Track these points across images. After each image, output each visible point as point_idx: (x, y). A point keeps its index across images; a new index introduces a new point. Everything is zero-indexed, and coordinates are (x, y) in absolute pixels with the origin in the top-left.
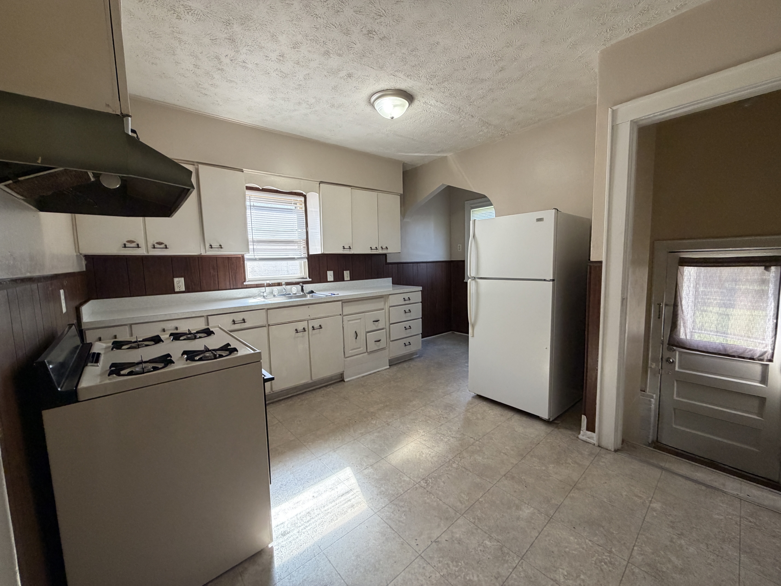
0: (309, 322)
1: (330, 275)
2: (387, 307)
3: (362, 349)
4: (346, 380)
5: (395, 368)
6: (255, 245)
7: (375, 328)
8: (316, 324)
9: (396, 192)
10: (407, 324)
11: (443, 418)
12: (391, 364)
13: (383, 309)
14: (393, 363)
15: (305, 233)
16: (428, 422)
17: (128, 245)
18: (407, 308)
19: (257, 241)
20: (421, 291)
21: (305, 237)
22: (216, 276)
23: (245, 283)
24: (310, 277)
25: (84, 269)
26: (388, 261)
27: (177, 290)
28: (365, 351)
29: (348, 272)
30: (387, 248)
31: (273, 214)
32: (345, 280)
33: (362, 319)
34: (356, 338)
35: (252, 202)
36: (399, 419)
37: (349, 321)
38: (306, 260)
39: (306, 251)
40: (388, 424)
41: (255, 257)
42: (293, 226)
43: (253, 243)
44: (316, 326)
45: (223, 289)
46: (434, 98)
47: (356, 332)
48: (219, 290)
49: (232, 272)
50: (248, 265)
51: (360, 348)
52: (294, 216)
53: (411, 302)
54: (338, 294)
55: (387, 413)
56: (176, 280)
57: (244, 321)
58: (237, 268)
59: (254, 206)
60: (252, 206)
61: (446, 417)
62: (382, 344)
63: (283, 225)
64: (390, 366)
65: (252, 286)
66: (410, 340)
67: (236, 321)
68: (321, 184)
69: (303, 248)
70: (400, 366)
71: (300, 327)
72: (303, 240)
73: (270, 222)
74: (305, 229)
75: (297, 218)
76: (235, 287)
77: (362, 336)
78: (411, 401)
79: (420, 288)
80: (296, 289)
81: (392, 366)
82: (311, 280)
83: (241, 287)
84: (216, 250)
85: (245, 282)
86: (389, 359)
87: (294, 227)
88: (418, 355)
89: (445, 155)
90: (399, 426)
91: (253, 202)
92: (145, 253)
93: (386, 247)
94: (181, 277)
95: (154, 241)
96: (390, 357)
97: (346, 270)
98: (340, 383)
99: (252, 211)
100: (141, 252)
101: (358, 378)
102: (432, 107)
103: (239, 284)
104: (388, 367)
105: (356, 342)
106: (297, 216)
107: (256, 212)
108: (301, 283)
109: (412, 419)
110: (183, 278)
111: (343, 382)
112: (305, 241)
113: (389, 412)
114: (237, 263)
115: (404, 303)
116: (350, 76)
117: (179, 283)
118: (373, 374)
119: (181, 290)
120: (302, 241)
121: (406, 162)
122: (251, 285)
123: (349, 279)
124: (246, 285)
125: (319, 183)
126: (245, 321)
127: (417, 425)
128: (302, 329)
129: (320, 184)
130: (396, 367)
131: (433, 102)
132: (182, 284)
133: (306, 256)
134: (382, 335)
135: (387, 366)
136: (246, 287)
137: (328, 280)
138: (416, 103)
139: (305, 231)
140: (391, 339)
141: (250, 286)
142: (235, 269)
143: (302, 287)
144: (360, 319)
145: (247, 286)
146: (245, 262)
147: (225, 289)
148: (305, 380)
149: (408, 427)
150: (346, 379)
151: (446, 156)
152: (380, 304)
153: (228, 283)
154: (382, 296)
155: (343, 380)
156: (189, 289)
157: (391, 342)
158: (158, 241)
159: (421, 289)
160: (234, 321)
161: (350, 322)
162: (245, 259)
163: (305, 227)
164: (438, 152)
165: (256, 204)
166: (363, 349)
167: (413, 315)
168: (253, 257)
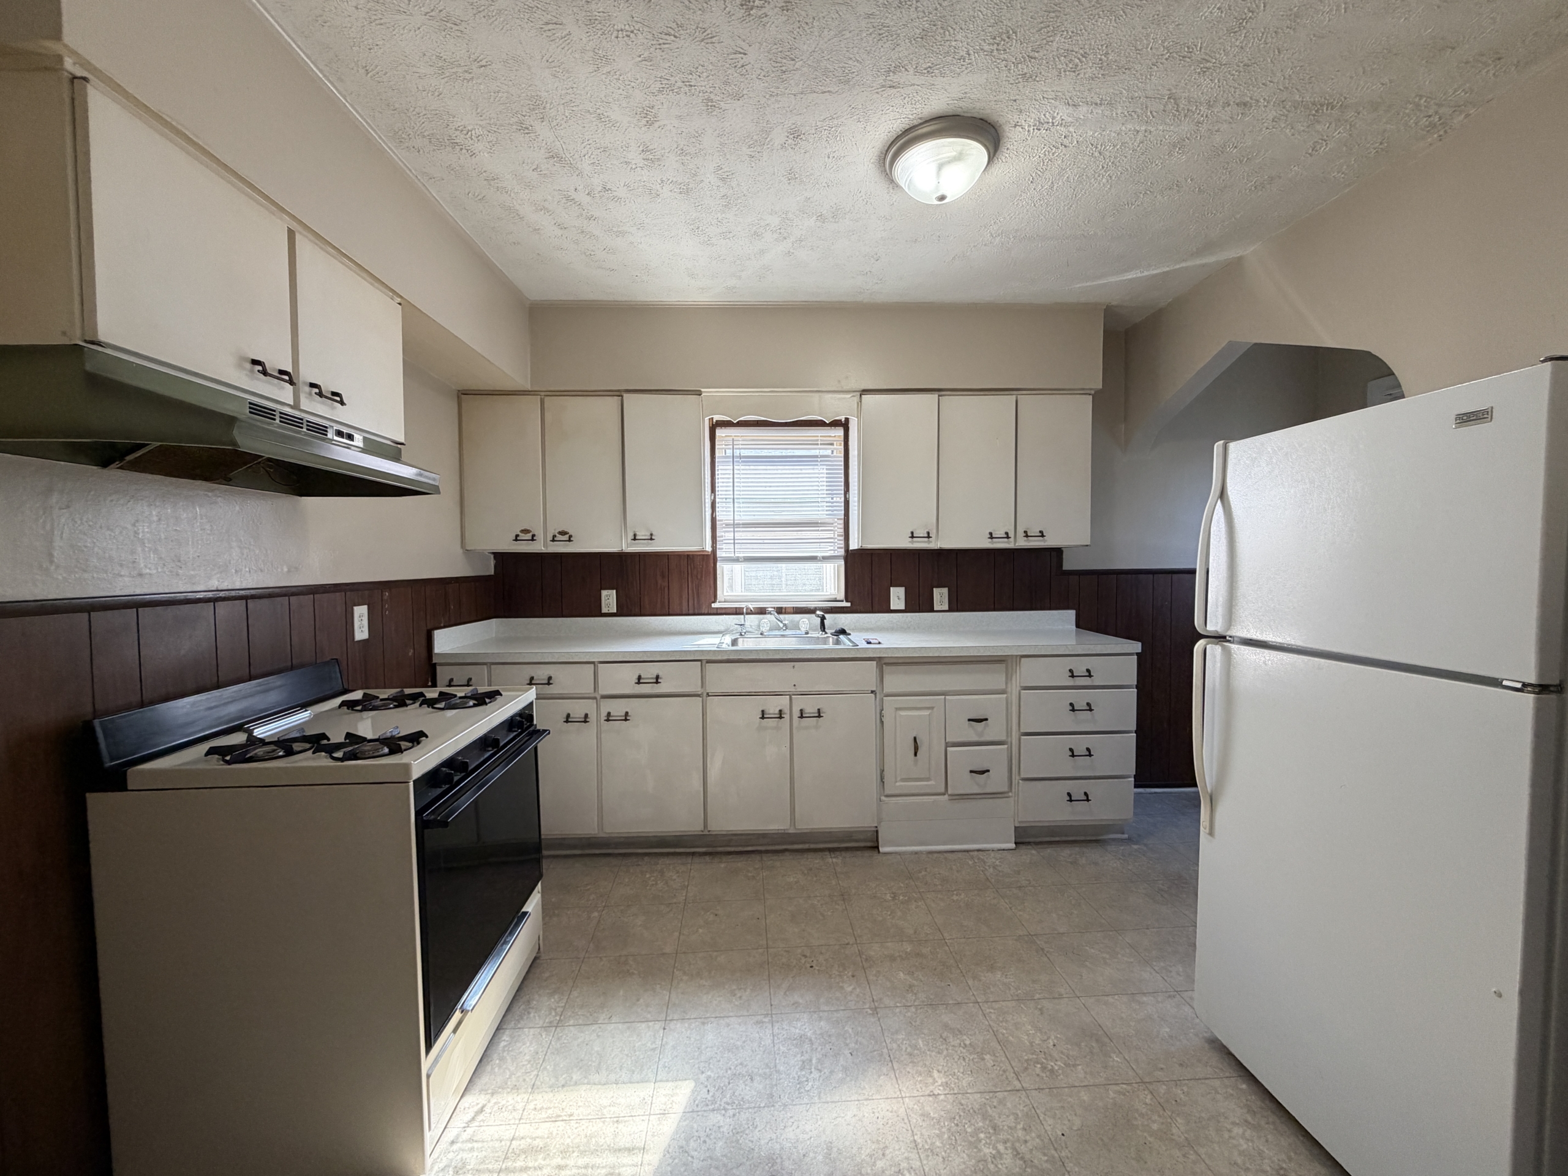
0: (793, 701)
1: (897, 596)
2: (1014, 688)
3: (932, 783)
4: (881, 849)
5: (1030, 855)
6: (737, 531)
7: (975, 738)
8: (810, 705)
9: (1080, 387)
10: (1080, 743)
11: (1044, 1068)
12: (1018, 841)
13: (1003, 692)
14: (1025, 838)
15: (843, 504)
16: (983, 1059)
17: (523, 536)
18: (1080, 698)
19: (743, 524)
20: (1137, 654)
21: (843, 512)
22: (666, 589)
23: (713, 605)
24: (849, 599)
25: (492, 572)
26: (1065, 568)
27: (604, 610)
28: (943, 790)
29: (945, 591)
30: (1042, 534)
31: (777, 469)
32: (936, 608)
33: (935, 709)
34: (916, 754)
35: (736, 449)
36: (913, 1009)
37: (897, 709)
38: (842, 562)
39: (843, 542)
40: (875, 1010)
41: (737, 555)
42: (818, 490)
43: (734, 528)
44: (810, 710)
45: (675, 613)
46: (1056, 99)
47: (915, 739)
48: (669, 615)
49: (692, 582)
50: (724, 570)
51: (928, 779)
52: (821, 471)
53: (1097, 680)
54: (879, 643)
55: (901, 974)
56: (604, 593)
57: (657, 679)
58: (702, 577)
59: (740, 457)
60: (737, 457)
61: (1052, 1071)
62: (997, 781)
63: (796, 490)
64: (1016, 843)
65: (728, 611)
66: (1089, 786)
67: (644, 679)
68: (863, 396)
69: (838, 535)
70: (1049, 851)
71: (772, 709)
72: (838, 519)
73: (770, 486)
74: (843, 496)
75: (827, 474)
76: (696, 611)
77: (933, 747)
78: (992, 968)
79: (1137, 647)
80: (807, 622)
81: (1021, 846)
82: (848, 604)
83: (706, 612)
84: (643, 544)
85: (714, 602)
86: (1017, 825)
87: (820, 492)
88: (1126, 836)
89: (1231, 254)
90: (897, 1032)
91: (739, 449)
92: (543, 550)
93: (1041, 532)
94: (613, 589)
95: (555, 530)
96: (1020, 822)
97: (938, 586)
98: (867, 854)
99: (736, 467)
100: (538, 547)
101: (916, 853)
102: (1072, 129)
103: (704, 607)
104: (1013, 846)
105: (916, 762)
106: (827, 469)
107: (743, 467)
108: (821, 609)
109: (946, 1026)
110: (615, 591)
111: (875, 853)
112: (842, 522)
113: (908, 977)
114: (703, 566)
115: (1070, 682)
116: (796, 134)
117: (609, 599)
118: (960, 855)
119: (610, 612)
120: (836, 522)
121: (1114, 303)
122: (725, 608)
123: (946, 607)
124: (717, 608)
125: (859, 394)
126: (659, 681)
127: (945, 1052)
128: (777, 711)
129: (861, 395)
130: (1034, 852)
131: (1063, 112)
132: (613, 602)
133: (842, 552)
134: (994, 758)
135: (1010, 842)
136: (715, 612)
137: (892, 608)
138: (1013, 138)
139: (843, 499)
140: (1023, 775)
141: (723, 611)
142: (699, 577)
143: (823, 619)
144: (932, 708)
145: (719, 611)
146: (718, 564)
147: (678, 612)
148: (778, 824)
149: (915, 1047)
150: (884, 846)
151: (1240, 259)
152: (994, 678)
153: (685, 604)
154: (1003, 659)
155: (876, 848)
156: (624, 610)
157: (1020, 781)
158: (560, 530)
159: (1140, 651)
160: (639, 678)
161: (903, 713)
162: (718, 559)
163: (843, 492)
164: (1199, 253)
165: (745, 453)
166: (937, 784)
167: (1100, 720)
168: (733, 555)
